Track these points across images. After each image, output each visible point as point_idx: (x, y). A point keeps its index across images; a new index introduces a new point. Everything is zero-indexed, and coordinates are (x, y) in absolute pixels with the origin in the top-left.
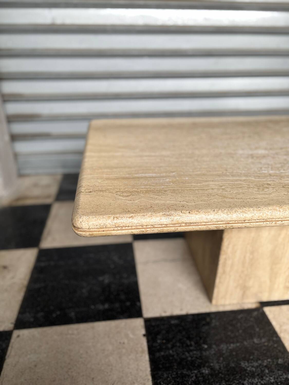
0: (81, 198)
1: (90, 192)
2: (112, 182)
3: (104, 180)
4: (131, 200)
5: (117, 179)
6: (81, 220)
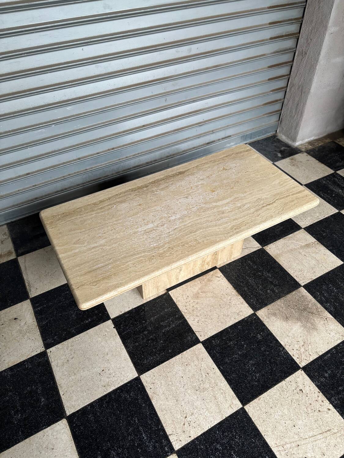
0: (76, 293)
1: (78, 288)
2: (85, 277)
3: (80, 277)
4: (98, 287)
5: (85, 274)
6: (83, 306)
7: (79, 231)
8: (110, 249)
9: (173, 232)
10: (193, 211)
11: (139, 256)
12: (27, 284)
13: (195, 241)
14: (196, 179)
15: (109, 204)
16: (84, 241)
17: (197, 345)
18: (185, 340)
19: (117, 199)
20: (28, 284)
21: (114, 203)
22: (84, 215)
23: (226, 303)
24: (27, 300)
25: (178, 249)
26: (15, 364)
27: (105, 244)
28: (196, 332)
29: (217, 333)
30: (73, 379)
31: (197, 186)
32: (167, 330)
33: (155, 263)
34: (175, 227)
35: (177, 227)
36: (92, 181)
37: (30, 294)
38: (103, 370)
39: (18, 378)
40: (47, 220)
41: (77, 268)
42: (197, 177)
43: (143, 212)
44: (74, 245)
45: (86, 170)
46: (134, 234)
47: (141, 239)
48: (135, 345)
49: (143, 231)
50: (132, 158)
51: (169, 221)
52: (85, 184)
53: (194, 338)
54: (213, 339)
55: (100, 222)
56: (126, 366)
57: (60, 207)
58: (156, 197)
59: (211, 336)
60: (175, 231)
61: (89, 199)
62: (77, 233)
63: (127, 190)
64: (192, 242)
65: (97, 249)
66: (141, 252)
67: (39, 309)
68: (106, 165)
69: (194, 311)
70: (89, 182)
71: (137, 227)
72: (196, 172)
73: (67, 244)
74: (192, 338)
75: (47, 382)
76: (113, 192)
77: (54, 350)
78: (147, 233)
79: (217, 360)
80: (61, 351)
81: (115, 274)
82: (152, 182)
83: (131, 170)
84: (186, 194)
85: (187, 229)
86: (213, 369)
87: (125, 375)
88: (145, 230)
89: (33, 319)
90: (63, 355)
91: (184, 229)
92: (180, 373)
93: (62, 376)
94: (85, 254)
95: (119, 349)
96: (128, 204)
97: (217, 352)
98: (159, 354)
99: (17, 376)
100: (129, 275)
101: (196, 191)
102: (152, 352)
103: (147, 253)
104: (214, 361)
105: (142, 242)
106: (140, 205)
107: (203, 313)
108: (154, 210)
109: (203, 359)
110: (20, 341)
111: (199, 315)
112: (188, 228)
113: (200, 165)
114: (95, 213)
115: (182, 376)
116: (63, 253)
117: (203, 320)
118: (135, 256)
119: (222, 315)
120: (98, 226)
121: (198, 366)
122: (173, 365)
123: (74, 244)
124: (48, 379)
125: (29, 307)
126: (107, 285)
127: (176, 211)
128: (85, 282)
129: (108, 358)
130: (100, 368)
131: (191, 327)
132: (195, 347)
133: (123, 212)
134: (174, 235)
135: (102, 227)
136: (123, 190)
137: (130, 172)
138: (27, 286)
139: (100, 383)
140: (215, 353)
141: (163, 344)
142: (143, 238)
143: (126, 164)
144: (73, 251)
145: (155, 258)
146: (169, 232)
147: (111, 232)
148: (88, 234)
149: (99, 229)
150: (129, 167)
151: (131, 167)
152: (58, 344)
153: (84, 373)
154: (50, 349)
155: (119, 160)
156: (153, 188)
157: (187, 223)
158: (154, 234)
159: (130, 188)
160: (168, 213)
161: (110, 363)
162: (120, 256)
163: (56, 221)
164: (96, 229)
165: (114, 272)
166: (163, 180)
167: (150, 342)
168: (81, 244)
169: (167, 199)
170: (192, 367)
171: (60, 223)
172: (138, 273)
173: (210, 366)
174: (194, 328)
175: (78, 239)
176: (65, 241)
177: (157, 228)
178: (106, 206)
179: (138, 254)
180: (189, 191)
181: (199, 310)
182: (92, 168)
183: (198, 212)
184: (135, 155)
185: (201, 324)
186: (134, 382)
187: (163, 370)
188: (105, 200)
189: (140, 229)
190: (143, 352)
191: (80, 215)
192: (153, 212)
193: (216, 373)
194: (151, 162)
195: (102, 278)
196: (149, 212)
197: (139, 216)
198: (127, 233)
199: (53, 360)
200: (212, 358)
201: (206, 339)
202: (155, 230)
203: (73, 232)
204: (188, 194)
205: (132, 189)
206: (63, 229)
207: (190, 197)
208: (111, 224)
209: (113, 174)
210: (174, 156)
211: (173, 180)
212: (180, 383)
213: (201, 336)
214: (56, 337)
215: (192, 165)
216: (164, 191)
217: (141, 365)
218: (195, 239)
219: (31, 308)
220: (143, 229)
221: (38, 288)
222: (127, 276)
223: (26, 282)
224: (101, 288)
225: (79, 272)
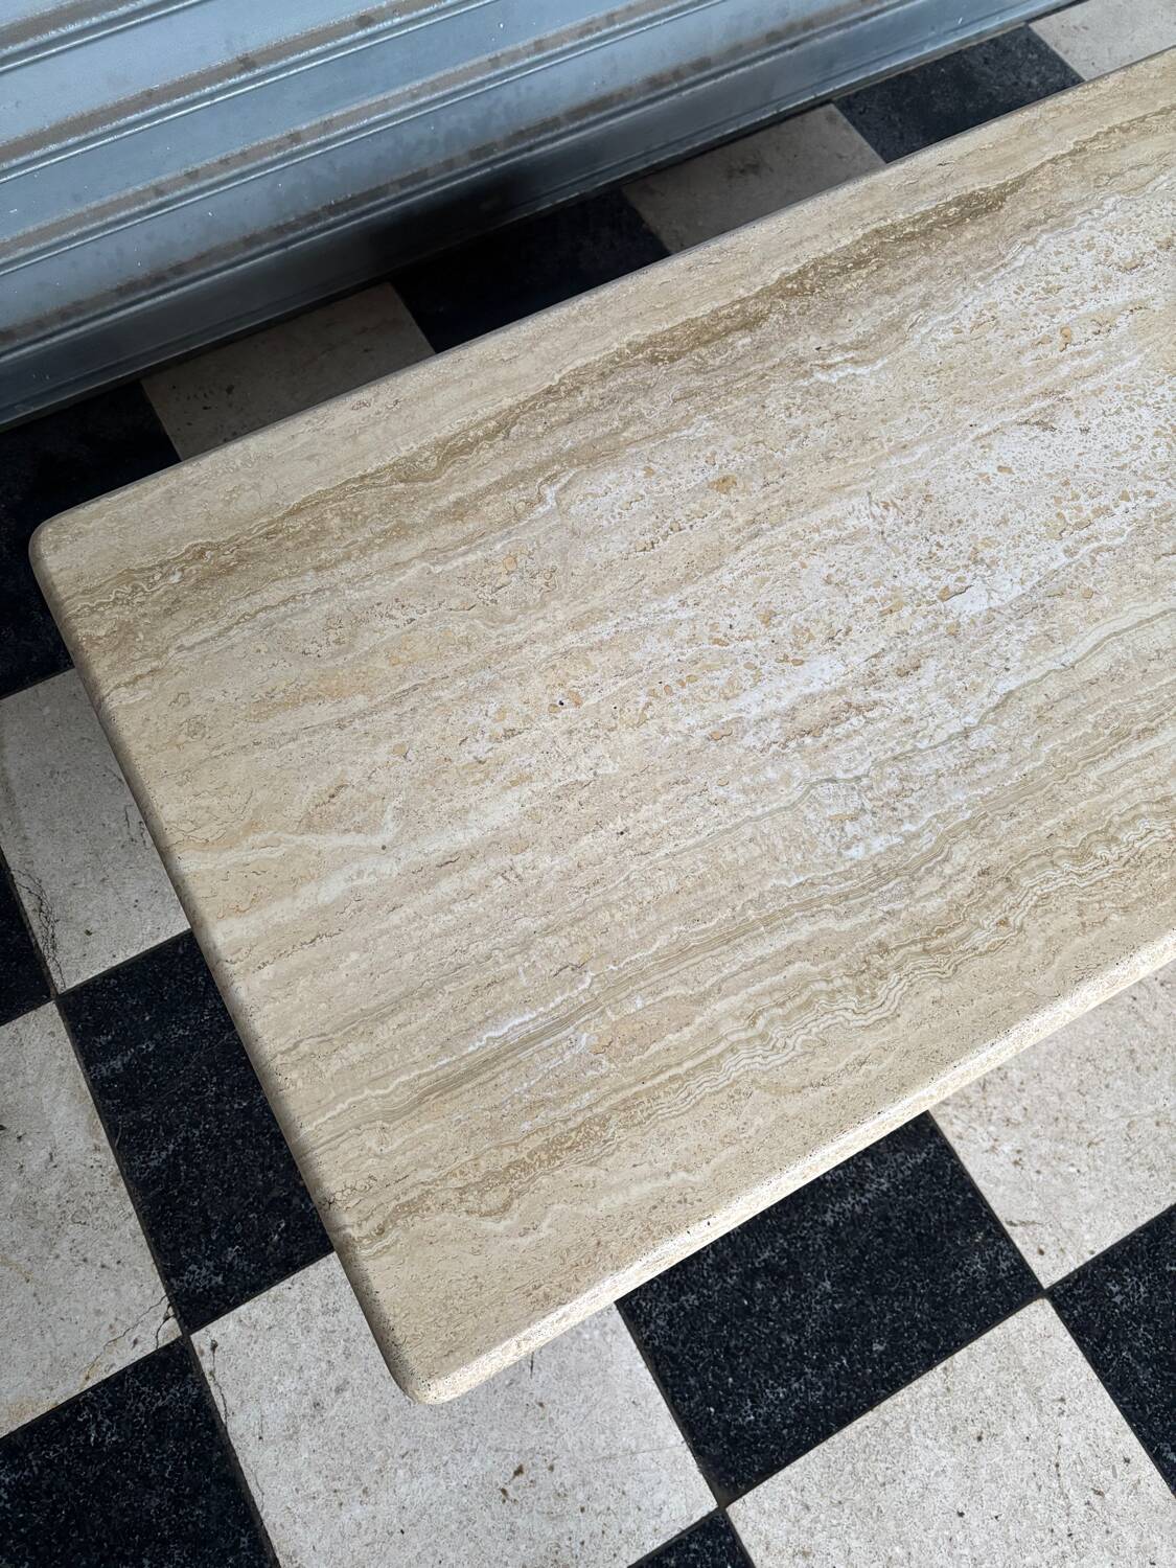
2: (417, 1131)
3: (384, 1129)
4: (527, 1231)
7: (324, 712)
8: (567, 876)
9: (992, 729)
10: (1104, 541)
11: (781, 940)
12: (28, 903)
13: (1158, 815)
14: (1086, 260)
15: (506, 470)
16: (371, 798)
17: (1026, 1309)
18: (957, 1277)
19: (560, 433)
20: (33, 899)
21: (541, 467)
22: (347, 569)
23: (1165, 1037)
24: (42, 1009)
25: (1047, 888)
26: (27, 1420)
27: (527, 827)
28: (1011, 1224)
29: (1132, 1236)
30: (359, 1525)
31: (1103, 326)
32: (848, 1215)
33: (906, 1016)
34: (1003, 687)
35: (1012, 683)
36: (332, 209)
37: (51, 965)
38: (519, 1471)
39: (55, 1510)
40: (93, 611)
41: (355, 1051)
42: (1090, 247)
43: (750, 548)
44: (309, 839)
45: (295, 138)
46: (713, 745)
47: (769, 786)
48: (682, 1308)
49: (776, 713)
50: (572, 50)
51: (954, 633)
52: (291, 236)
53: (1004, 1265)
54: (1108, 1277)
55: (461, 630)
56: (646, 1446)
57: (170, 497)
58: (827, 415)
59: (1098, 1251)
60: (1005, 724)
61: (363, 430)
62: (312, 731)
63: (620, 354)
64: (1142, 826)
65: (476, 873)
66: (786, 912)
67: (117, 1064)
68: (417, 102)
69: (989, 1088)
70: (313, 217)
71: (730, 683)
72: (1082, 202)
73: (253, 826)
74: (992, 1267)
75: (217, 1534)
76: (524, 366)
77: (233, 1336)
78: (808, 740)
79: (1143, 1409)
80: (274, 1343)
81: (626, 1105)
82: (779, 282)
83: (562, 130)
84: (1037, 387)
85: (1089, 708)
86: (1127, 1461)
87: (645, 1504)
88: (791, 713)
89: (92, 1133)
90: (284, 1369)
91: (1070, 706)
92: (946, 1485)
93: (295, 1501)
94: (395, 918)
95: (597, 1333)
96: (640, 474)
97: (1138, 1357)
98: (820, 1365)
99: (49, 1494)
100: (732, 1123)
101: (1098, 370)
102: (778, 1351)
103: (829, 923)
104: (1124, 1411)
105: (779, 817)
106: (724, 484)
107: (1042, 1100)
108: (831, 533)
109: (1062, 1400)
110: (37, 1275)
111: (1016, 1114)
112: (1097, 693)
113: (1095, 139)
114: (422, 556)
115: (960, 1507)
116: (239, 911)
117: (1044, 1148)
118: (750, 948)
119: (1148, 1120)
120: (461, 672)
121: (1041, 1445)
122: (901, 1436)
123: (309, 825)
124: (225, 1522)
125: (59, 1054)
126: (587, 1210)
127: (989, 542)
128: (424, 1175)
129: (538, 1393)
130: (498, 1458)
131: (983, 1191)
132: (1012, 1323)
133: (616, 546)
134: (1007, 756)
135: (488, 676)
136: (591, 354)
137: (550, 146)
138: (30, 914)
139: (509, 1549)
140: (1129, 1365)
141: (835, 1300)
142: (787, 778)
143: (530, 88)
144: (305, 891)
145: (898, 968)
146: (966, 734)
147: (549, 725)
148: (397, 740)
149: (467, 697)
150: (548, 115)
151: (560, 109)
152: (249, 1299)
153: (415, 1485)
154: (209, 1327)
155: (495, 62)
156: (795, 333)
157: (1082, 650)
158: (860, 749)
159: (638, 333)
160: (931, 555)
161: (551, 1420)
162: (642, 943)
163: (156, 616)
164: (446, 695)
165: (623, 1088)
166: (858, 265)
167: (759, 1286)
168: (359, 830)
169: (907, 435)
170: (1007, 1450)
171: (187, 641)
172: (792, 1105)
173: (1108, 1443)
174: (1001, 1200)
175: (327, 781)
176: (237, 800)
177: (875, 695)
178: (488, 490)
179: (767, 921)
180: (1052, 367)
181: (1017, 1085)
182: (327, 126)
183: (1140, 549)
184: (587, 29)
185: (1035, 1177)
186: (701, 1543)
187: (849, 1468)
188: (477, 440)
189: (751, 704)
190: (727, 1349)
191: (318, 569)
192: (822, 547)
193: (1142, 1488)
194: (677, 74)
195: (538, 1140)
196: (795, 545)
197: (727, 579)
198: (664, 732)
199: (232, 1401)
200: (1113, 1396)
201: (1071, 1275)
202: (858, 708)
203: (288, 721)
204: (1046, 394)
205: (651, 342)
206: (206, 694)
207: (1067, 421)
208: (544, 650)
209: (450, 164)
210: (811, 32)
211: (926, 271)
212: (950, 1554)
213: (1041, 1252)
214: (231, 1253)
215: (1044, 143)
216: (880, 364)
217: (726, 1433)
218: (1159, 792)
219: (74, 1060)
220: (772, 704)
221: (93, 926)
222: (722, 1132)
223: (22, 884)
224: (549, 1239)
225: (373, 1082)
